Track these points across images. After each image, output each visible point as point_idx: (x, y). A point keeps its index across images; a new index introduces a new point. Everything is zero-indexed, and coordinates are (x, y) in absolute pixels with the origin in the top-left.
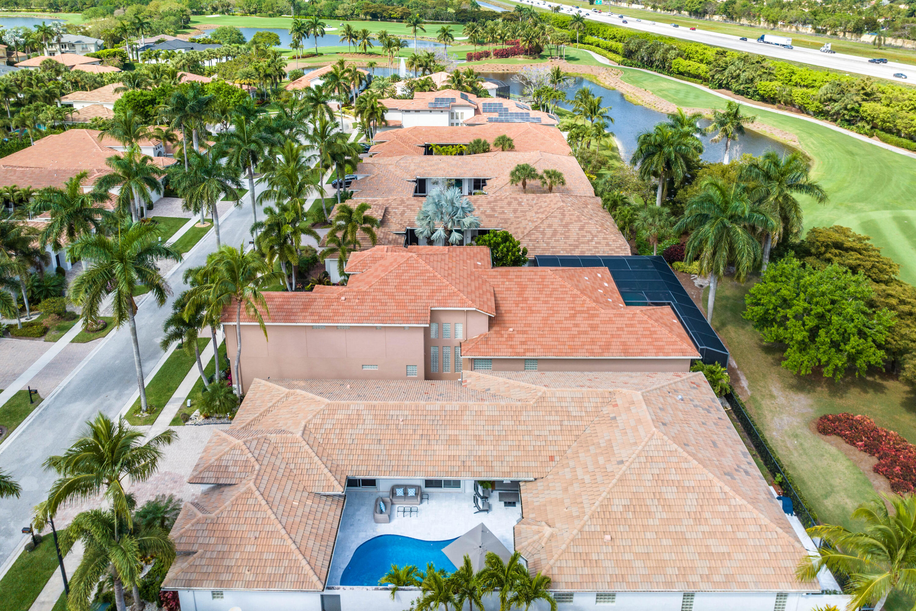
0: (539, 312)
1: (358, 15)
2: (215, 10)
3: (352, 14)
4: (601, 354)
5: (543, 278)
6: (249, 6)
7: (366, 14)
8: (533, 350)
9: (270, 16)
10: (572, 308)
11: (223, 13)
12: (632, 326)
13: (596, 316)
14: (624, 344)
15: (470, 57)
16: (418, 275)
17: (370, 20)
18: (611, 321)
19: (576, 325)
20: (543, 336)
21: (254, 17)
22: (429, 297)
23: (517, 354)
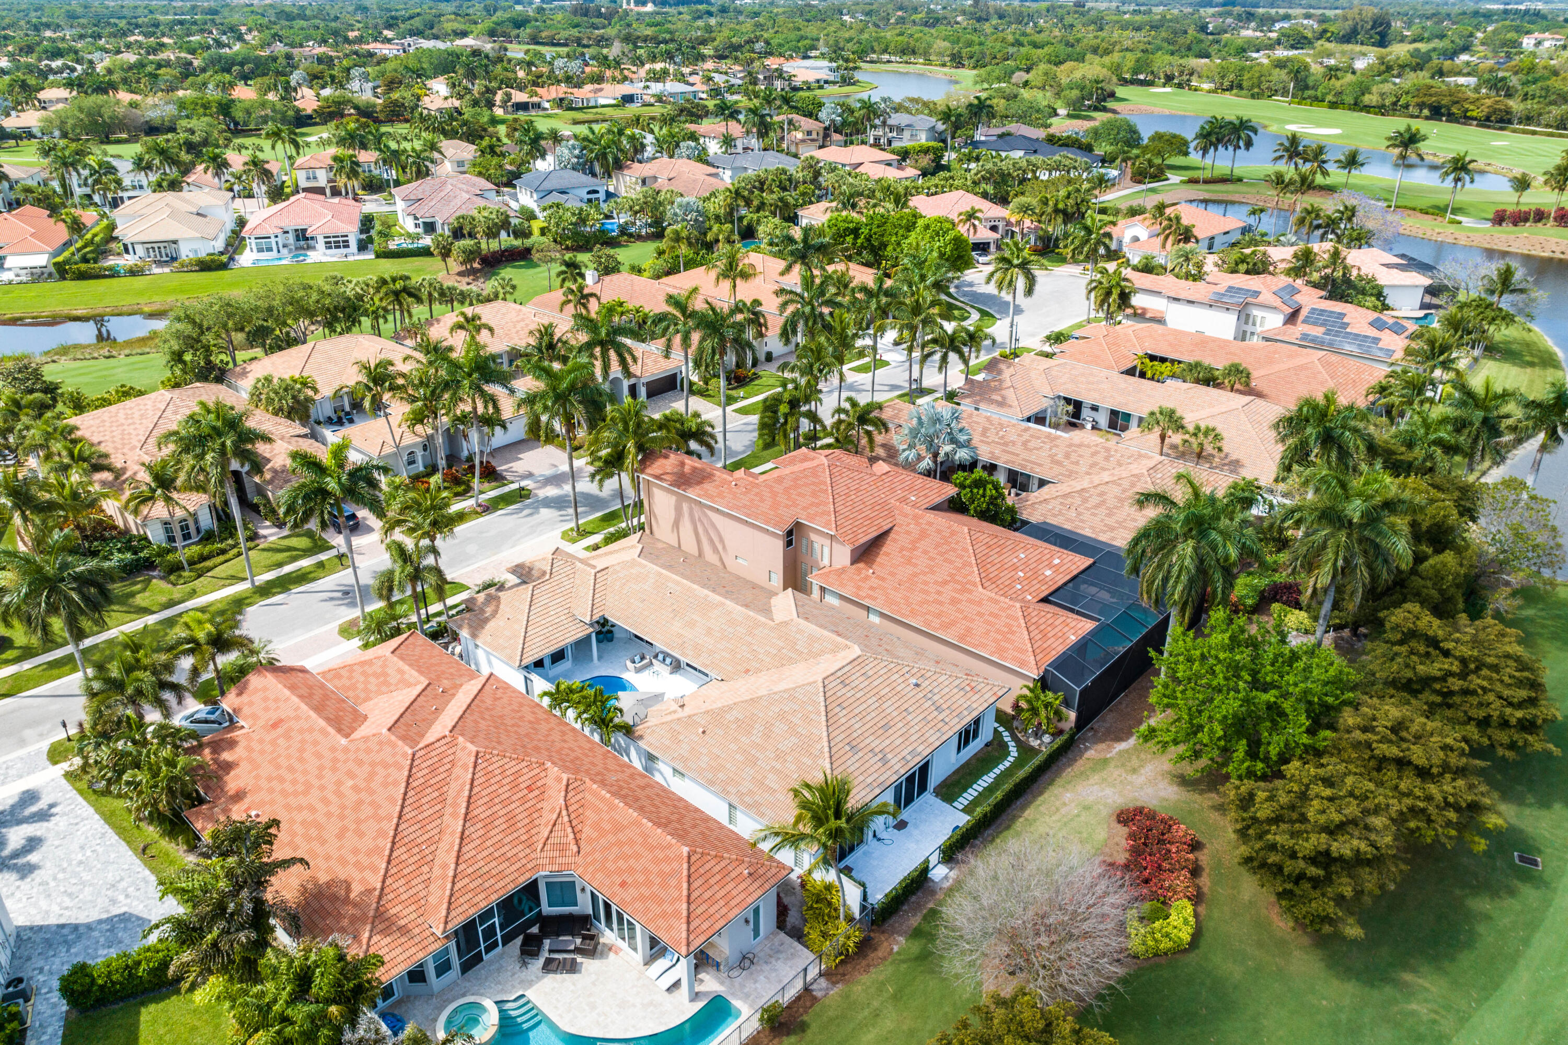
0: (915, 565)
1: (1407, 106)
2: (1169, 79)
3: (1395, 104)
4: (935, 629)
5: (953, 533)
6: (1223, 77)
7: (1421, 106)
8: (875, 599)
9: (1253, 97)
10: (951, 575)
11: (1180, 86)
12: (996, 616)
13: (970, 592)
14: (969, 630)
15: (1500, 218)
16: (814, 484)
17: (1427, 118)
18: (979, 603)
19: (939, 593)
20: (896, 589)
21: (1227, 96)
22: (805, 509)
23: (858, 596)
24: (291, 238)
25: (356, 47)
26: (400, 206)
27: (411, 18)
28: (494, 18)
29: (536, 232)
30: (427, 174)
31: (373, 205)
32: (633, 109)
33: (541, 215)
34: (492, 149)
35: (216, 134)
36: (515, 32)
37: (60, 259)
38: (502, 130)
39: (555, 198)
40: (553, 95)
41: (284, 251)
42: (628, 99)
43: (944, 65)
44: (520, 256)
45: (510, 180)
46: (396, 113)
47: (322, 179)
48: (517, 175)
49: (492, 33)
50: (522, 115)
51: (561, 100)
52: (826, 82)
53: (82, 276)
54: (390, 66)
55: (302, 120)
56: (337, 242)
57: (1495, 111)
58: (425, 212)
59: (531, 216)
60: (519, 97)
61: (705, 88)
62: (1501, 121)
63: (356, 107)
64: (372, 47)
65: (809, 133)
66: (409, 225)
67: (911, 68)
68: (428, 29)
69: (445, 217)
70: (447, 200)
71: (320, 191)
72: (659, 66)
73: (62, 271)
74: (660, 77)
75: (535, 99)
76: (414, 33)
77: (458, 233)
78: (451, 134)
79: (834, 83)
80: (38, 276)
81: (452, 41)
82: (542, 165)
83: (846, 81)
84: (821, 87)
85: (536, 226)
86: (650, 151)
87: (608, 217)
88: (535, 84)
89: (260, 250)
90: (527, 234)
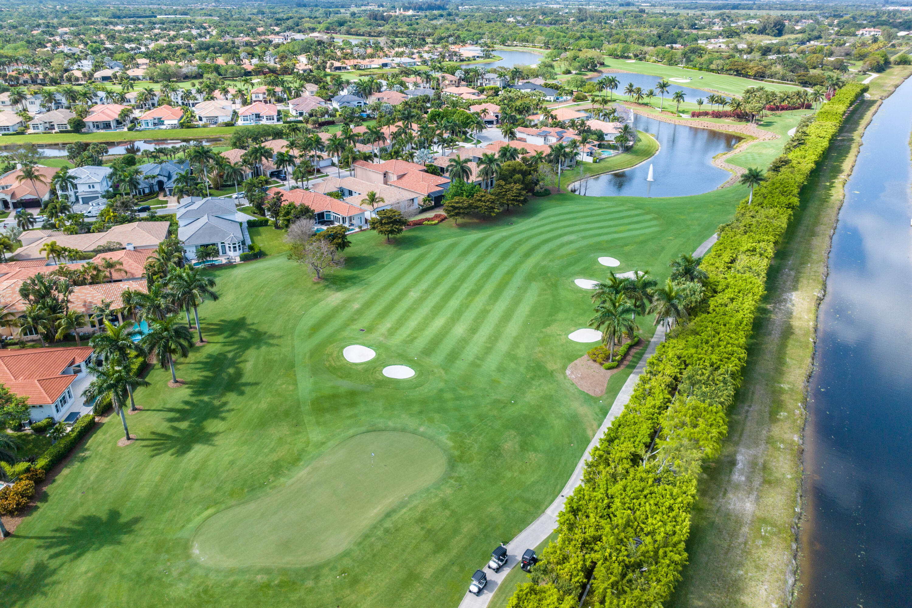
1: (727, 70)
2: (635, 56)
7: (732, 70)
11: (640, 59)
15: (693, 115)
16: (391, 164)
21: (660, 64)
22: (388, 169)
24: (254, 116)
25: (263, 38)
26: (291, 106)
27: (288, 19)
28: (329, 21)
29: (338, 116)
30: (300, 96)
31: (280, 107)
32: (386, 70)
33: (339, 110)
34: (324, 87)
35: (218, 80)
36: (338, 29)
37: (182, 121)
38: (328, 79)
39: (345, 104)
40: (352, 64)
41: (252, 121)
42: (385, 65)
43: (541, 48)
44: (332, 123)
45: (329, 99)
46: (286, 71)
47: (261, 97)
48: (333, 97)
49: (328, 30)
50: (337, 72)
51: (355, 65)
52: (478, 57)
53: (189, 127)
54: (281, 49)
55: (248, 74)
56: (270, 118)
57: (758, 72)
58: (300, 110)
59: (337, 111)
60: (337, 64)
61: (420, 60)
62: (761, 77)
63: (269, 68)
64: (271, 37)
65: (451, 81)
66: (294, 113)
67: (525, 49)
68: (297, 27)
69: (306, 111)
70: (307, 105)
71: (261, 101)
72: (401, 50)
73: (182, 126)
74: (399, 55)
75: (344, 65)
76: (289, 29)
77: (311, 115)
78: (309, 81)
79: (482, 57)
80: (174, 127)
81: (308, 34)
82: (342, 93)
83: (487, 56)
84: (475, 60)
85: (338, 114)
86: (384, 88)
87: (363, 111)
88: (344, 58)
89: (244, 120)
90: (334, 116)
